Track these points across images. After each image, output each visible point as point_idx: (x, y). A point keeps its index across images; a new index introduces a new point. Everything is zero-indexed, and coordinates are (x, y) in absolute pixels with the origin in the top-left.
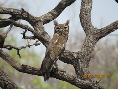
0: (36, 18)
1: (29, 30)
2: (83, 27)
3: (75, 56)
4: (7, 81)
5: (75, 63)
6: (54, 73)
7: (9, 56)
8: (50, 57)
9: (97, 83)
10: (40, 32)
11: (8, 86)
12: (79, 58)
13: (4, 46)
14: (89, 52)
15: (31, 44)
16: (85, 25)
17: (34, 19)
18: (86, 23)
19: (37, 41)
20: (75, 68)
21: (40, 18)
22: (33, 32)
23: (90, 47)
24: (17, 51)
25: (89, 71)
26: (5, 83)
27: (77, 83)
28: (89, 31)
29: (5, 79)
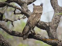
0: (22, 1)
1: (17, 9)
2: (52, 6)
3: (48, 25)
4: (4, 41)
5: (47, 29)
6: (33, 36)
7: (4, 26)
8: (29, 25)
9: (60, 42)
10: (25, 10)
11: (4, 44)
12: (50, 26)
13: (3, 19)
14: (56, 22)
15: (20, 18)
16: (54, 5)
17: (21, 2)
18: (55, 4)
19: (24, 16)
20: (48, 32)
21: (25, 1)
22: (20, 10)
23: (57, 19)
24: (11, 22)
25: (57, 34)
26: (2, 43)
27: (48, 42)
28: (56, 9)
29: (3, 40)
